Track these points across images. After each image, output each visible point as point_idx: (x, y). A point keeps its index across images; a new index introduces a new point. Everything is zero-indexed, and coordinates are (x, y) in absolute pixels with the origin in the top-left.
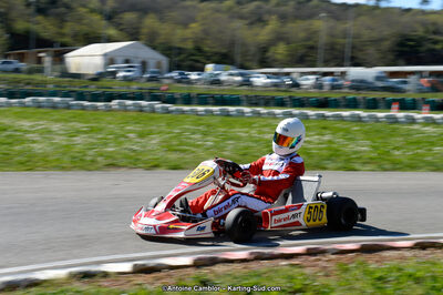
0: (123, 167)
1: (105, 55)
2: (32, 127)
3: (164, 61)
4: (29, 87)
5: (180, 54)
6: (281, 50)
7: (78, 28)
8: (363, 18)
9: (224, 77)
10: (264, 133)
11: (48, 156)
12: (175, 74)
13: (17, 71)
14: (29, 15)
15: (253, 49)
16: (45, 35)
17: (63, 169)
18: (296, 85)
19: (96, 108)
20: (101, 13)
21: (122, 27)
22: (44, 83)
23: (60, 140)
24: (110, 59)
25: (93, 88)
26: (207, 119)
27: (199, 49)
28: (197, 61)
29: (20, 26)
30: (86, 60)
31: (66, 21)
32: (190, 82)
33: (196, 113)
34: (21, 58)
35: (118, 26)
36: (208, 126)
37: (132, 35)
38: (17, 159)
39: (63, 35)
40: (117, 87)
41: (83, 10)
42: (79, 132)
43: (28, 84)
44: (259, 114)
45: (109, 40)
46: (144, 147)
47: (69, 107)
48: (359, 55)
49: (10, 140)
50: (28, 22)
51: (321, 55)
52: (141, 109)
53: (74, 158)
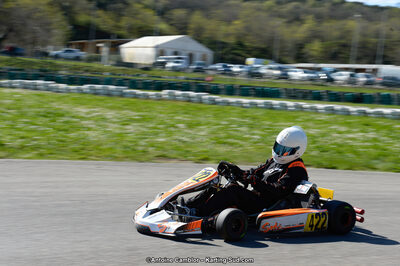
0: (175, 158)
1: (157, 47)
2: (88, 113)
3: (209, 54)
4: (88, 74)
5: (223, 48)
6: (316, 47)
7: (134, 22)
8: (393, 20)
9: (263, 70)
10: (309, 128)
11: (101, 145)
12: (219, 66)
13: (77, 59)
14: (90, 9)
15: (290, 45)
16: (103, 27)
18: (331, 80)
19: (147, 97)
20: (154, 8)
21: (172, 22)
23: (113, 128)
24: (160, 51)
25: (145, 77)
26: (252, 112)
27: (240, 45)
28: (239, 55)
29: (82, 18)
30: (140, 50)
31: (123, 15)
32: (232, 74)
33: (240, 104)
34: (82, 47)
35: (168, 21)
36: (254, 118)
37: (180, 29)
39: (120, 28)
40: (167, 77)
41: (137, 6)
42: (131, 121)
43: (87, 71)
44: (301, 109)
45: (161, 33)
46: (194, 138)
47: (122, 95)
48: (389, 54)
49: (67, 127)
50: (89, 15)
51: (354, 52)
52: (189, 100)
53: (126, 147)
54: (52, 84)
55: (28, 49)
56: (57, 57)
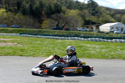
0: (116, 58)
1: (111, 26)
2: (90, 46)
7: (103, 19)
13: (86, 31)
14: (90, 16)
16: (94, 21)
17: (99, 58)
19: (108, 42)
20: (110, 14)
21: (116, 18)
22: (93, 34)
23: (98, 50)
24: (112, 28)
25: (107, 36)
29: (87, 19)
30: (105, 28)
31: (99, 17)
34: (87, 27)
35: (115, 18)
37: (118, 20)
38: (87, 55)
39: (99, 21)
40: (114, 36)
41: (105, 14)
42: (103, 48)
43: (89, 34)
45: (112, 22)
46: (123, 53)
47: (100, 41)
49: (85, 50)
50: (89, 17)
52: (121, 42)
53: (102, 55)
54: (79, 38)
55: (72, 28)
56: (80, 30)
